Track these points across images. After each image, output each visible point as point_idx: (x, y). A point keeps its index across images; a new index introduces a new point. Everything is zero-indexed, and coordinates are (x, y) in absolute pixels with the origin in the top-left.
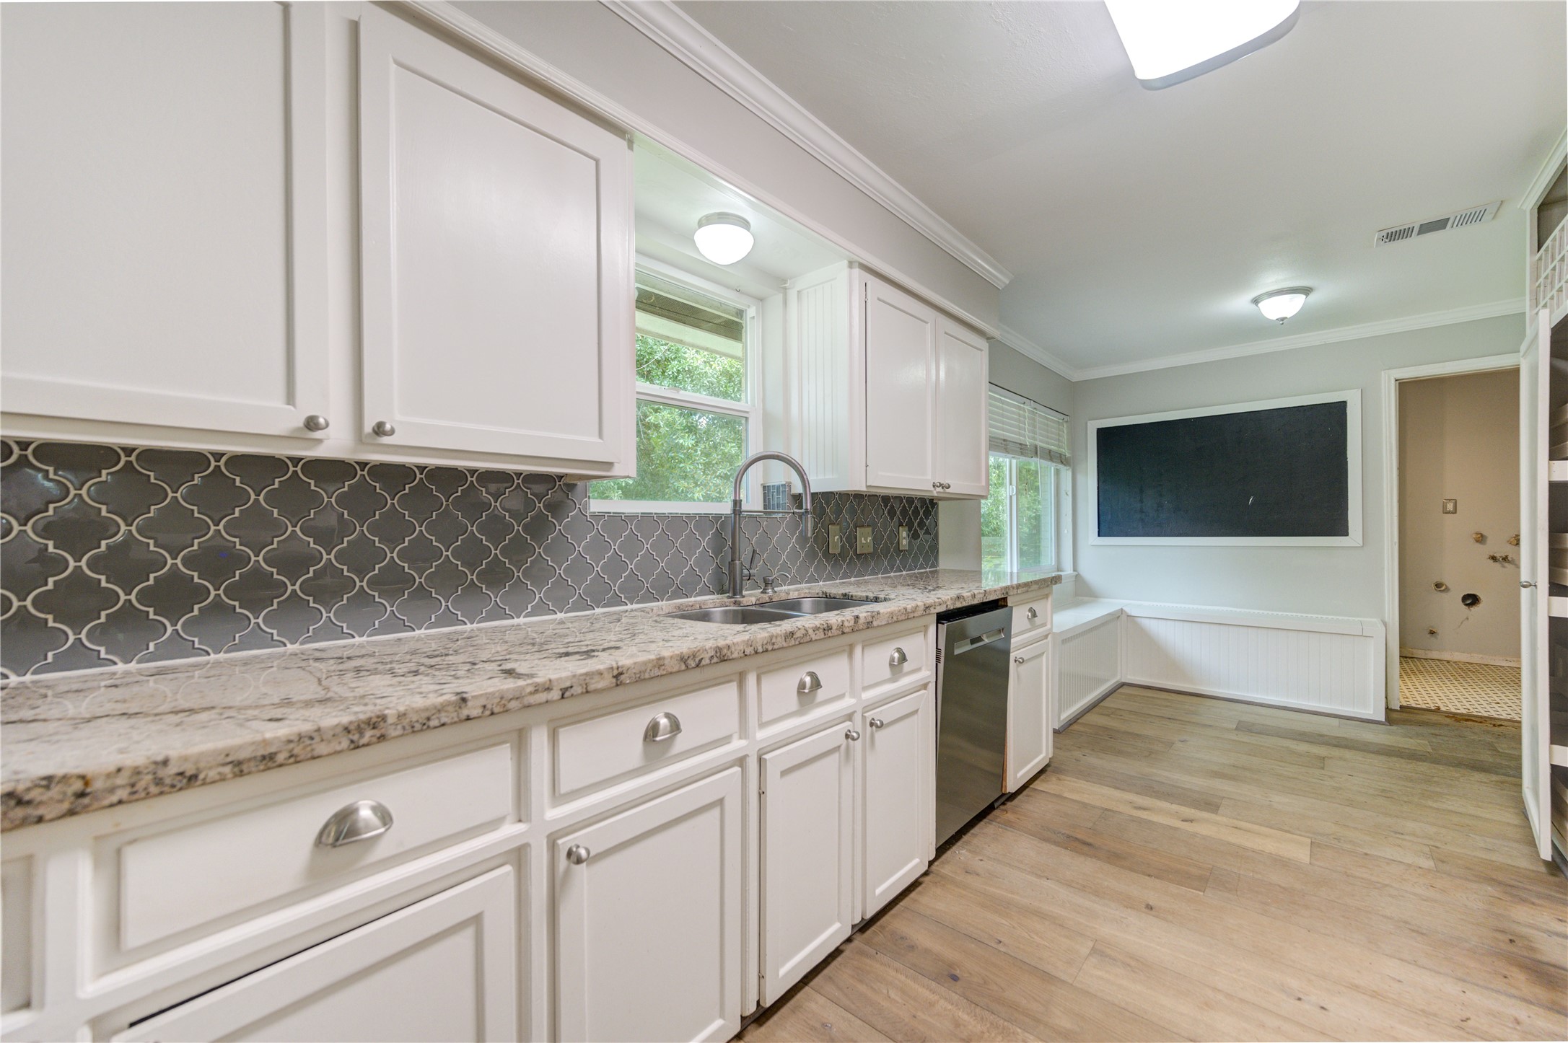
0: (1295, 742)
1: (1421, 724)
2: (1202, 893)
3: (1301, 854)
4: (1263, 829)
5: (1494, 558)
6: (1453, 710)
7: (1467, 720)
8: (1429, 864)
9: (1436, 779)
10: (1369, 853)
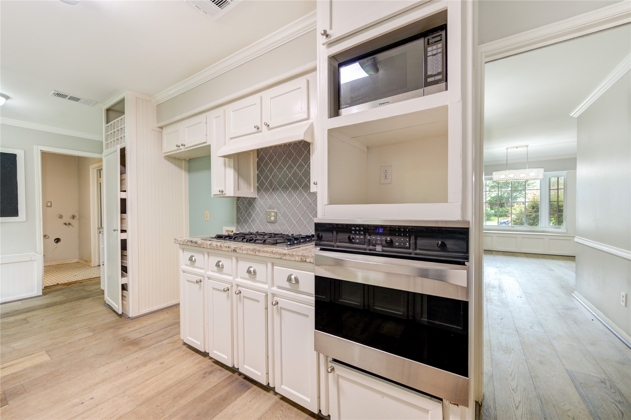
0: (5, 319)
1: (56, 291)
2: (7, 405)
3: (45, 358)
4: (19, 360)
5: (65, 224)
6: (63, 283)
7: (71, 284)
8: (91, 334)
9: (74, 307)
10: (70, 342)
